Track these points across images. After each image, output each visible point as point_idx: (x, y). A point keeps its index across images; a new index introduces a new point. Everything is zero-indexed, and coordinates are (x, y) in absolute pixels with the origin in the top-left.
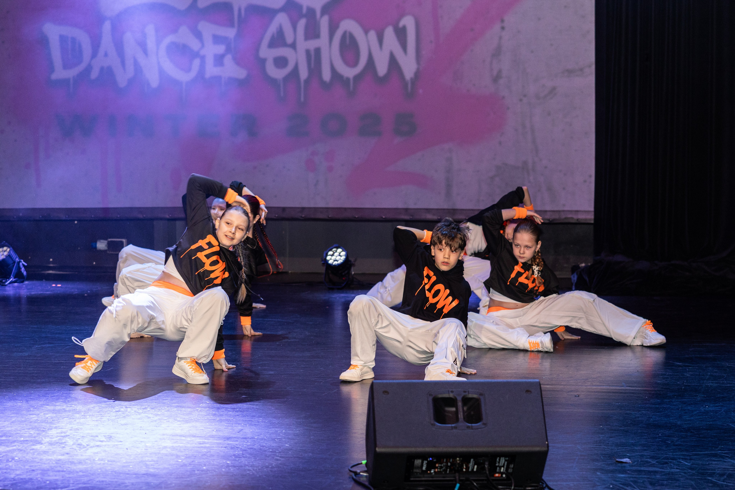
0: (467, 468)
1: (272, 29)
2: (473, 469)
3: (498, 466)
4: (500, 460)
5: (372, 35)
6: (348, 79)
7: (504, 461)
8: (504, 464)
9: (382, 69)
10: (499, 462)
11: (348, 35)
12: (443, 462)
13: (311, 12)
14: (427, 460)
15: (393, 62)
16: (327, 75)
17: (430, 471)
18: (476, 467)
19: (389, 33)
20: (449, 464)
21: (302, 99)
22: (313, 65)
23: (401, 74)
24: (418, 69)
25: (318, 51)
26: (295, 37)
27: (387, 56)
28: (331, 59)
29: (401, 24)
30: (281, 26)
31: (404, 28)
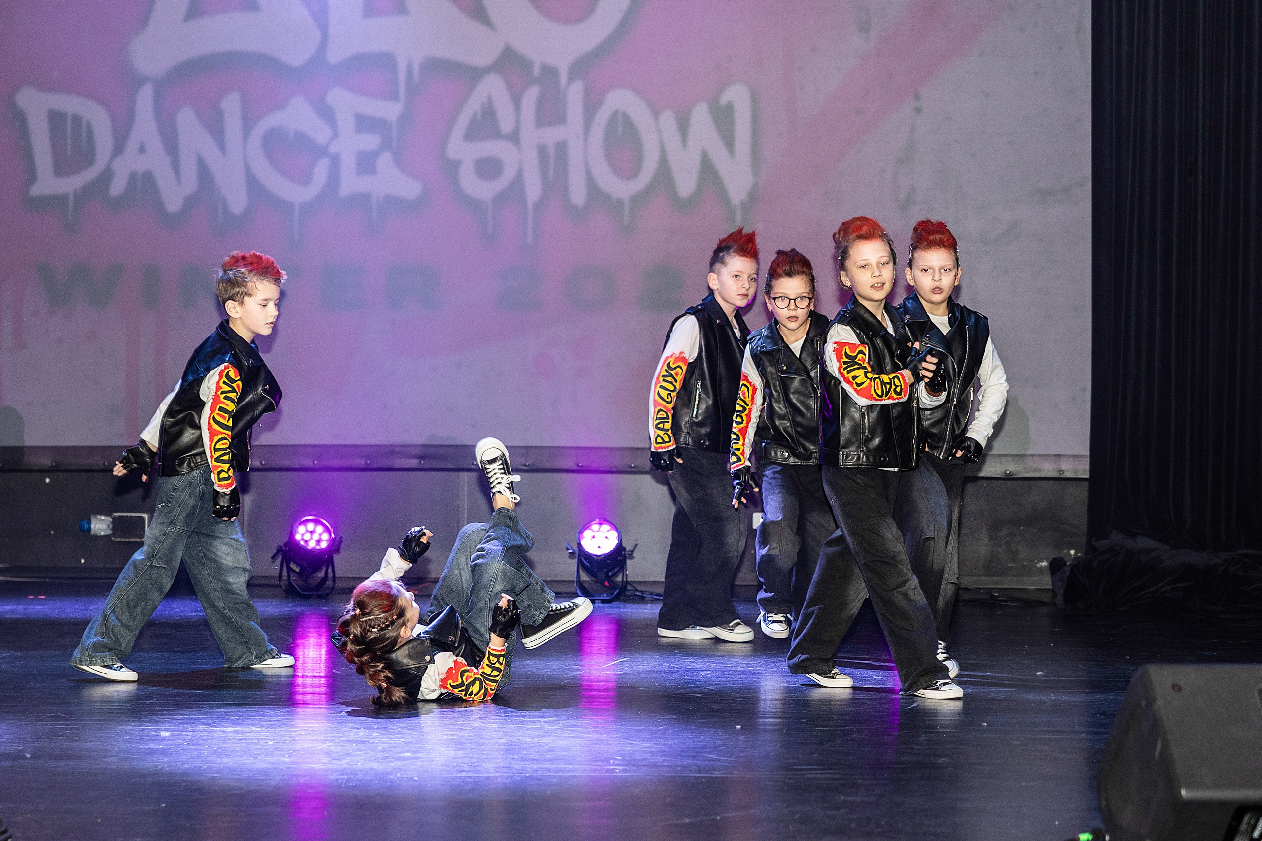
1: (473, 106)
5: (668, 119)
6: (620, 202)
9: (686, 184)
11: (620, 119)
13: (549, 73)
15: (707, 167)
16: (578, 195)
19: (701, 115)
21: (530, 239)
22: (551, 176)
23: (722, 193)
24: (755, 184)
25: (562, 147)
26: (518, 122)
27: (697, 159)
28: (586, 163)
29: (723, 100)
30: (490, 100)
31: (729, 107)
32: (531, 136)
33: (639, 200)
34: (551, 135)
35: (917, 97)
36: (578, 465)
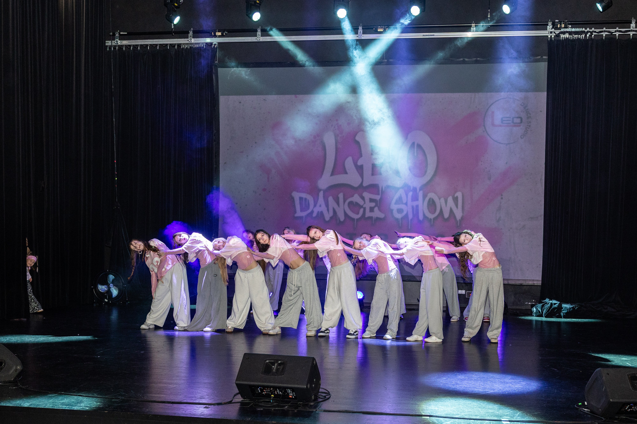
0: (277, 393)
1: (397, 196)
2: (280, 393)
3: (289, 393)
4: (288, 390)
5: (442, 200)
6: (431, 219)
7: (290, 391)
8: (291, 392)
9: (446, 215)
10: (288, 391)
11: (431, 200)
12: (267, 390)
13: (415, 189)
14: (259, 388)
15: (451, 211)
16: (421, 217)
17: (263, 393)
18: (280, 392)
19: (450, 199)
20: (269, 391)
21: (409, 228)
22: (415, 213)
23: (455, 217)
24: (463, 215)
25: (417, 206)
26: (407, 200)
27: (449, 209)
28: (423, 210)
29: (455, 196)
30: (401, 194)
31: (457, 198)
32: (410, 203)
33: (435, 219)
34: (415, 203)
35: (502, 195)
36: (420, 280)
